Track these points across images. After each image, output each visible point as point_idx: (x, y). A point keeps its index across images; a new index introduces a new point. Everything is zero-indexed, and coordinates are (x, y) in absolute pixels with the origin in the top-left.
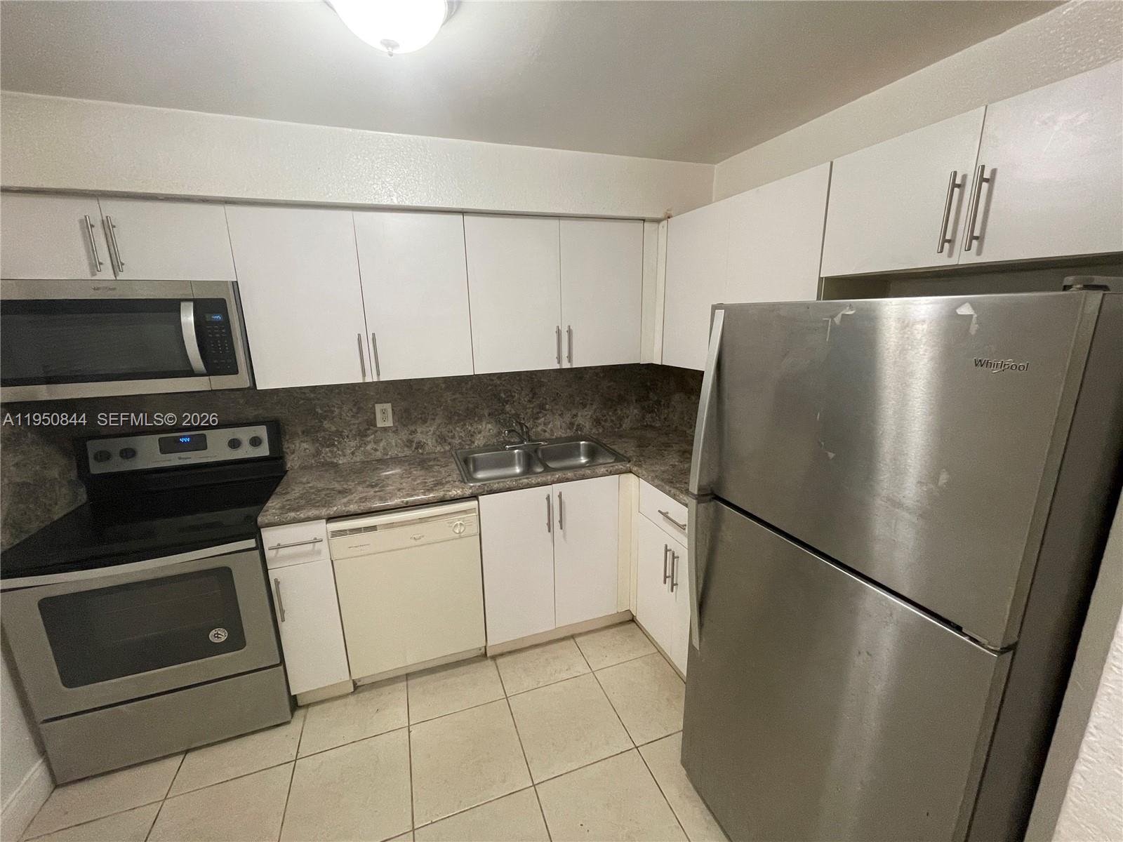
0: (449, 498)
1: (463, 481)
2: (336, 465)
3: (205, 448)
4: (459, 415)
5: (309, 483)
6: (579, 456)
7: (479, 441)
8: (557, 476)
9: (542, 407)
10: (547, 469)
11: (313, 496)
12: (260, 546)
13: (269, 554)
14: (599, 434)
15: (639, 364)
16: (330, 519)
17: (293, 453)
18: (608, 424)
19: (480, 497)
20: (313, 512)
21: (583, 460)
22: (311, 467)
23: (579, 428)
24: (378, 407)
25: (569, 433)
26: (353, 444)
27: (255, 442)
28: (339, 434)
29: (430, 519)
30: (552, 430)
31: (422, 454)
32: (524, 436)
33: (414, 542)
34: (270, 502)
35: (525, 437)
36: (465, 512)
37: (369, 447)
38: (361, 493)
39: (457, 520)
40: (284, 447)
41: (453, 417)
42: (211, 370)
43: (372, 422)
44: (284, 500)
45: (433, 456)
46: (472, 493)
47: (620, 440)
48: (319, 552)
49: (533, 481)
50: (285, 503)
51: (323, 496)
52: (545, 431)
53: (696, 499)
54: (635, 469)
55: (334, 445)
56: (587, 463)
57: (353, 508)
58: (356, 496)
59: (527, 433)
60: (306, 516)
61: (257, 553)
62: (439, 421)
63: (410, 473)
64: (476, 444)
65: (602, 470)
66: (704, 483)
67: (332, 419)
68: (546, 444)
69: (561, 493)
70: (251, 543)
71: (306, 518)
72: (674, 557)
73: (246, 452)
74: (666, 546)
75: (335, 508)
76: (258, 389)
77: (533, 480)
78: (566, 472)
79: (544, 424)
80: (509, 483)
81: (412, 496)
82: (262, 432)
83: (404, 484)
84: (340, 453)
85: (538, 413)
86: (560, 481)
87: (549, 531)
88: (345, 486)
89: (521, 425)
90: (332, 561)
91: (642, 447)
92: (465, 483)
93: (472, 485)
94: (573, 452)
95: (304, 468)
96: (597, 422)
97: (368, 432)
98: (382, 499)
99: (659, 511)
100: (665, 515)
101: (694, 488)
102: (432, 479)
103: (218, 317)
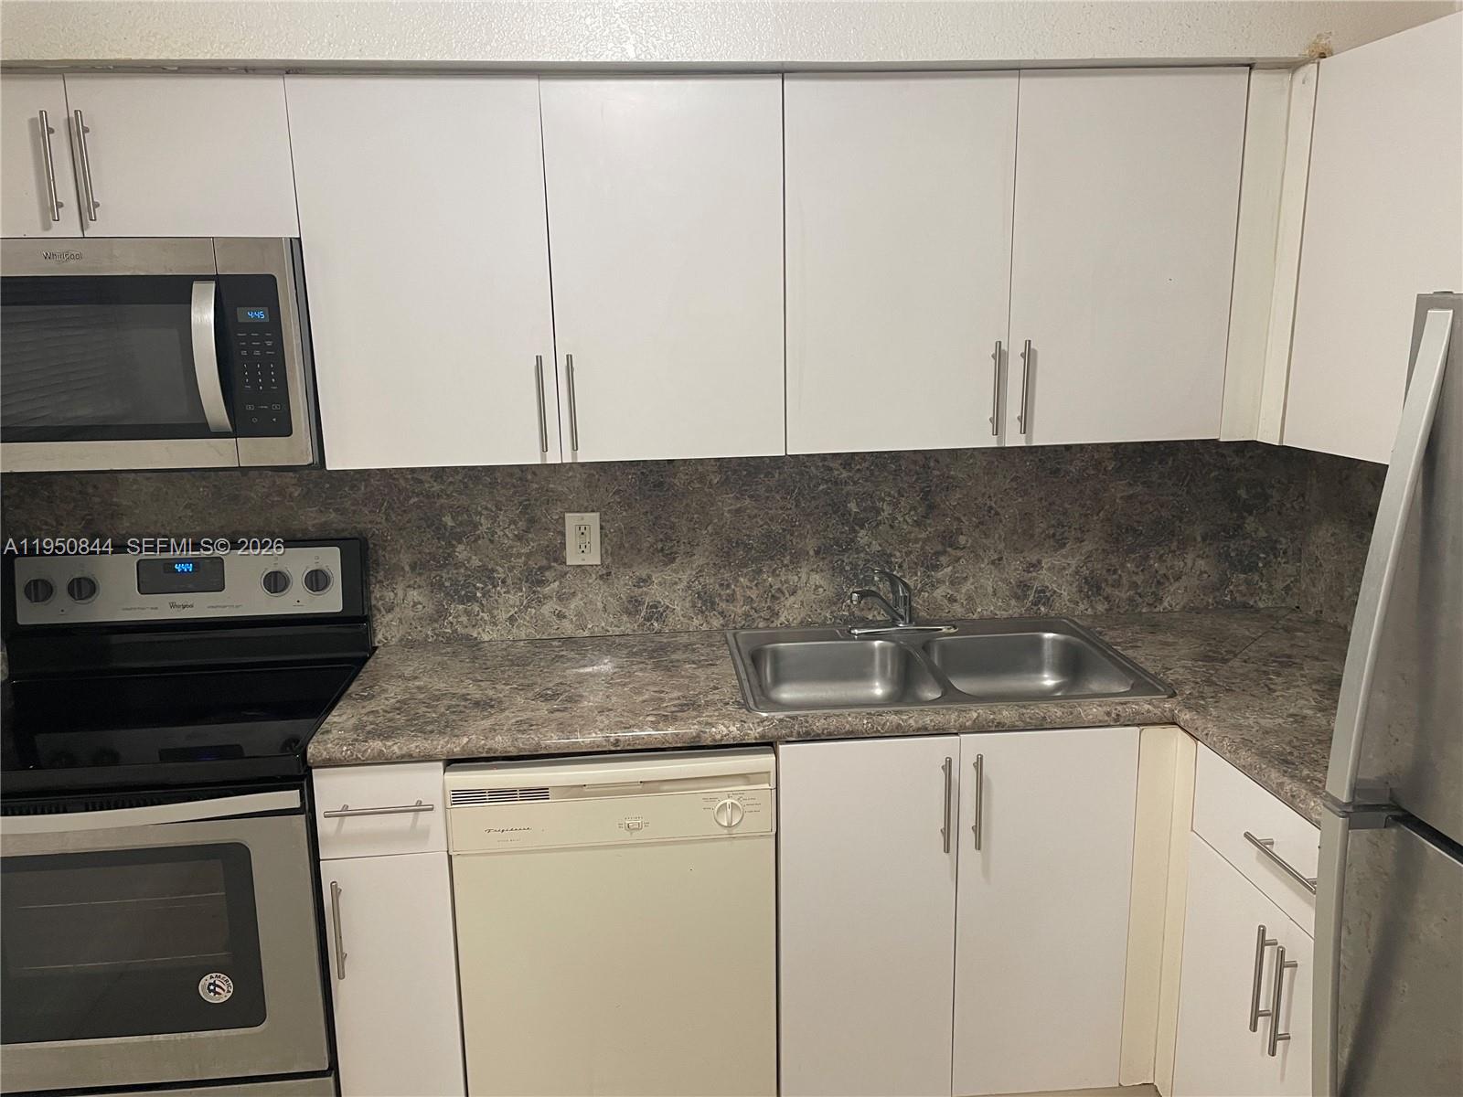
0: (709, 742)
1: (744, 705)
2: (474, 644)
3: (220, 587)
4: (748, 548)
5: (416, 678)
6: (1038, 669)
7: (791, 612)
8: (975, 715)
9: (949, 539)
10: (950, 695)
11: (422, 709)
12: (308, 808)
13: (324, 826)
14: (1095, 616)
15: (1215, 441)
16: (451, 763)
17: (390, 610)
18: (1122, 594)
19: (782, 748)
20: (417, 745)
21: (1049, 681)
22: (424, 644)
23: (1044, 597)
24: (572, 520)
25: (1015, 609)
26: (514, 598)
27: (317, 581)
28: (487, 573)
29: (666, 787)
30: (970, 598)
31: (659, 632)
32: (901, 608)
33: (625, 836)
34: (334, 713)
35: (901, 611)
36: (745, 777)
37: (547, 609)
38: (523, 710)
39: (726, 795)
40: (373, 596)
41: (732, 553)
42: (242, 424)
43: (555, 554)
44: (364, 711)
45: (684, 639)
46: (763, 736)
47: (1150, 637)
48: (424, 835)
49: (912, 722)
50: (365, 718)
51: (443, 710)
52: (952, 600)
53: (1346, 815)
54: (1185, 716)
55: (472, 598)
56: (1057, 688)
57: (501, 743)
58: (510, 718)
59: (907, 601)
60: (405, 750)
61: (300, 820)
62: (702, 561)
63: (630, 675)
64: (782, 619)
65: (1094, 710)
66: (1371, 774)
67: (476, 541)
68: (952, 630)
69: (980, 759)
70: (291, 798)
71: (403, 756)
72: (1281, 964)
73: (297, 601)
74: (1262, 931)
75: (465, 740)
76: (329, 468)
77: (913, 718)
78: (1000, 705)
79: (952, 583)
80: (851, 720)
81: (628, 728)
82: (330, 559)
83: (614, 699)
84: (485, 616)
85: (937, 554)
86: (980, 728)
87: (947, 850)
88: (491, 693)
89: (893, 581)
90: (450, 857)
91: (1213, 659)
92: (749, 710)
93: (765, 715)
94: (1024, 658)
95: (409, 644)
96: (1092, 586)
97: (547, 574)
98: (562, 728)
99: (1247, 835)
100: (1264, 847)
101: (1339, 783)
102: (676, 694)
103: (261, 315)
